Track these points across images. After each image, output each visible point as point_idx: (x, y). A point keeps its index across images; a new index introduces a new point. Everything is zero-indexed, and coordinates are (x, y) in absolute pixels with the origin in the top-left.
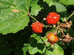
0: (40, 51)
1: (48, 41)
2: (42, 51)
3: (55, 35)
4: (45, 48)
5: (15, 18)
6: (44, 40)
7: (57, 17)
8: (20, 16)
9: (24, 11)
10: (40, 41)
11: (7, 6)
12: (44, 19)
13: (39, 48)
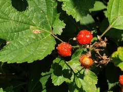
0: (67, 80)
1: (81, 65)
2: (70, 79)
3: (90, 58)
4: (73, 76)
5: (38, 40)
6: (69, 65)
7: (90, 35)
8: (43, 38)
9: (46, 31)
10: (65, 67)
11: (26, 26)
12: (74, 39)
13: (65, 76)
